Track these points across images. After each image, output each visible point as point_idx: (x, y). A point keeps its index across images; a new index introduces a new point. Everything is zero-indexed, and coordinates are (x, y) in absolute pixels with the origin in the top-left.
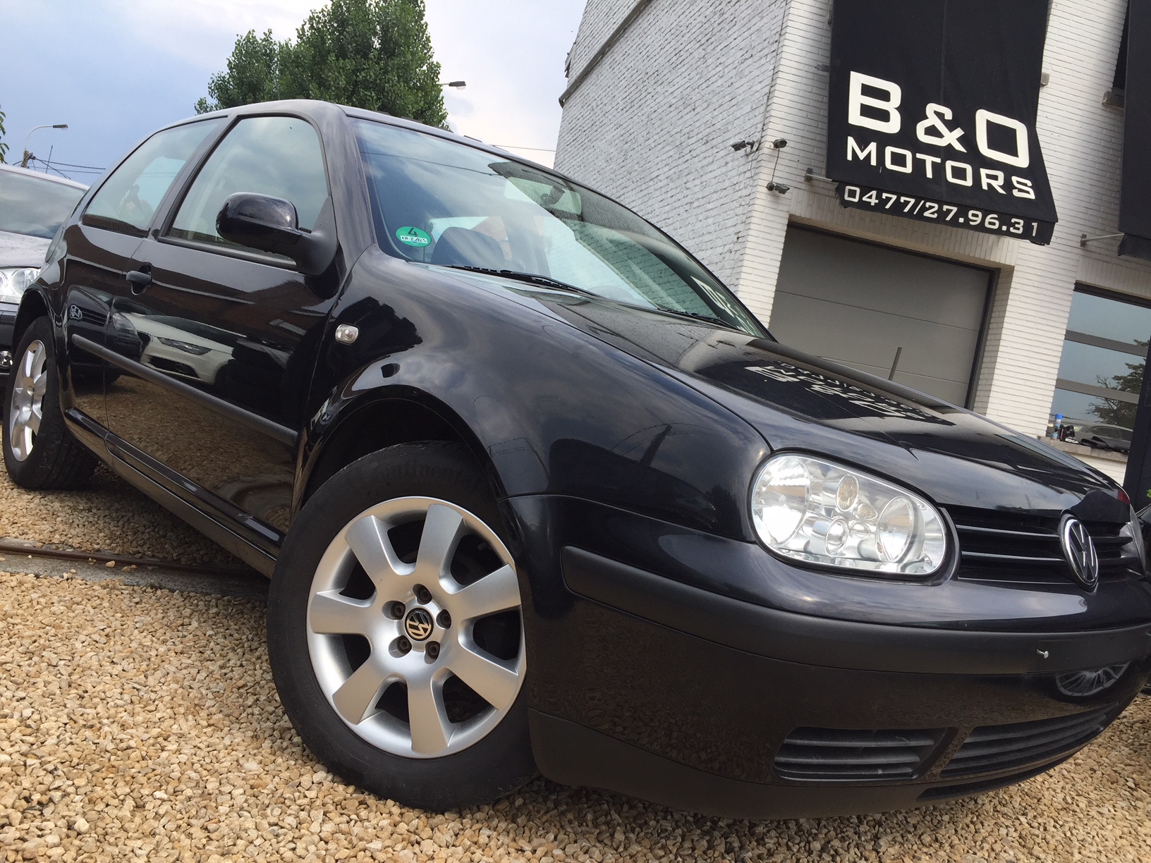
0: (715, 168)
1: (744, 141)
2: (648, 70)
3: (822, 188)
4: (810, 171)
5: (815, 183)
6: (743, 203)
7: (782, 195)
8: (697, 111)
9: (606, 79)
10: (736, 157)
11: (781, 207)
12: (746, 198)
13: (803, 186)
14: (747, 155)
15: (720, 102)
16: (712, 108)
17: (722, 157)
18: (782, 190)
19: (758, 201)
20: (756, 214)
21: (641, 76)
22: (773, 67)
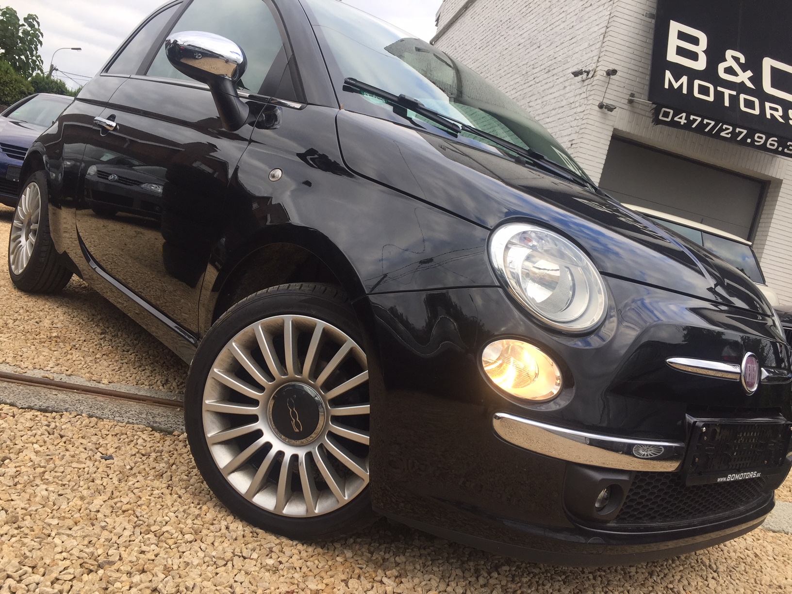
0: (555, 91)
1: (582, 70)
2: (502, 19)
3: (641, 109)
4: (632, 95)
5: (635, 105)
6: (578, 118)
7: (609, 112)
8: (541, 48)
9: (468, 25)
10: (573, 83)
11: (607, 122)
12: (580, 114)
13: (626, 107)
14: (583, 81)
15: (562, 41)
16: (554, 45)
17: (561, 83)
18: (610, 109)
19: (590, 117)
20: (588, 126)
21: (496, 23)
22: (609, 13)
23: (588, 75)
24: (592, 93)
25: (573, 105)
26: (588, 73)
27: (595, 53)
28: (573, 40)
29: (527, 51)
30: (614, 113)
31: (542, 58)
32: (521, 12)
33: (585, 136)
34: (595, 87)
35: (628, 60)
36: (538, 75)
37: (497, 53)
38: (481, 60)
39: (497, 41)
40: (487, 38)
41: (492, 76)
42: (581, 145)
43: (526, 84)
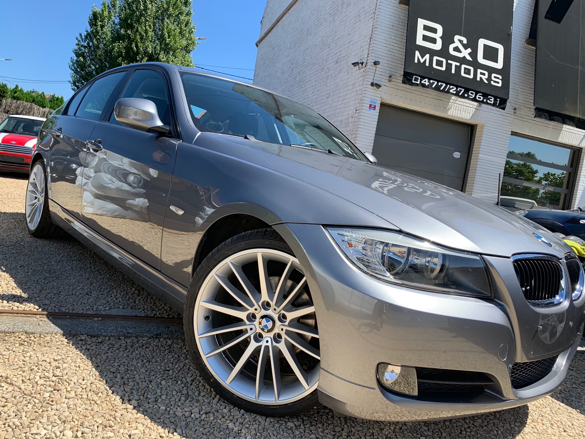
0: (342, 76)
1: (358, 62)
2: (303, 29)
4: (390, 77)
6: (358, 92)
8: (331, 48)
9: (280, 33)
11: (377, 95)
12: (360, 90)
13: (388, 84)
14: (360, 69)
17: (346, 70)
18: (378, 86)
19: (366, 92)
20: (365, 98)
21: (300, 32)
22: (372, 25)
23: (362, 65)
24: (366, 77)
25: (355, 85)
26: (362, 63)
27: (366, 52)
28: (351, 43)
29: (321, 50)
30: (380, 88)
31: (331, 55)
32: (315, 24)
33: (364, 105)
34: (368, 73)
35: (387, 55)
36: (330, 65)
37: (301, 52)
38: (291, 56)
39: (301, 43)
40: (294, 41)
41: (300, 67)
42: (362, 111)
43: (323, 72)
